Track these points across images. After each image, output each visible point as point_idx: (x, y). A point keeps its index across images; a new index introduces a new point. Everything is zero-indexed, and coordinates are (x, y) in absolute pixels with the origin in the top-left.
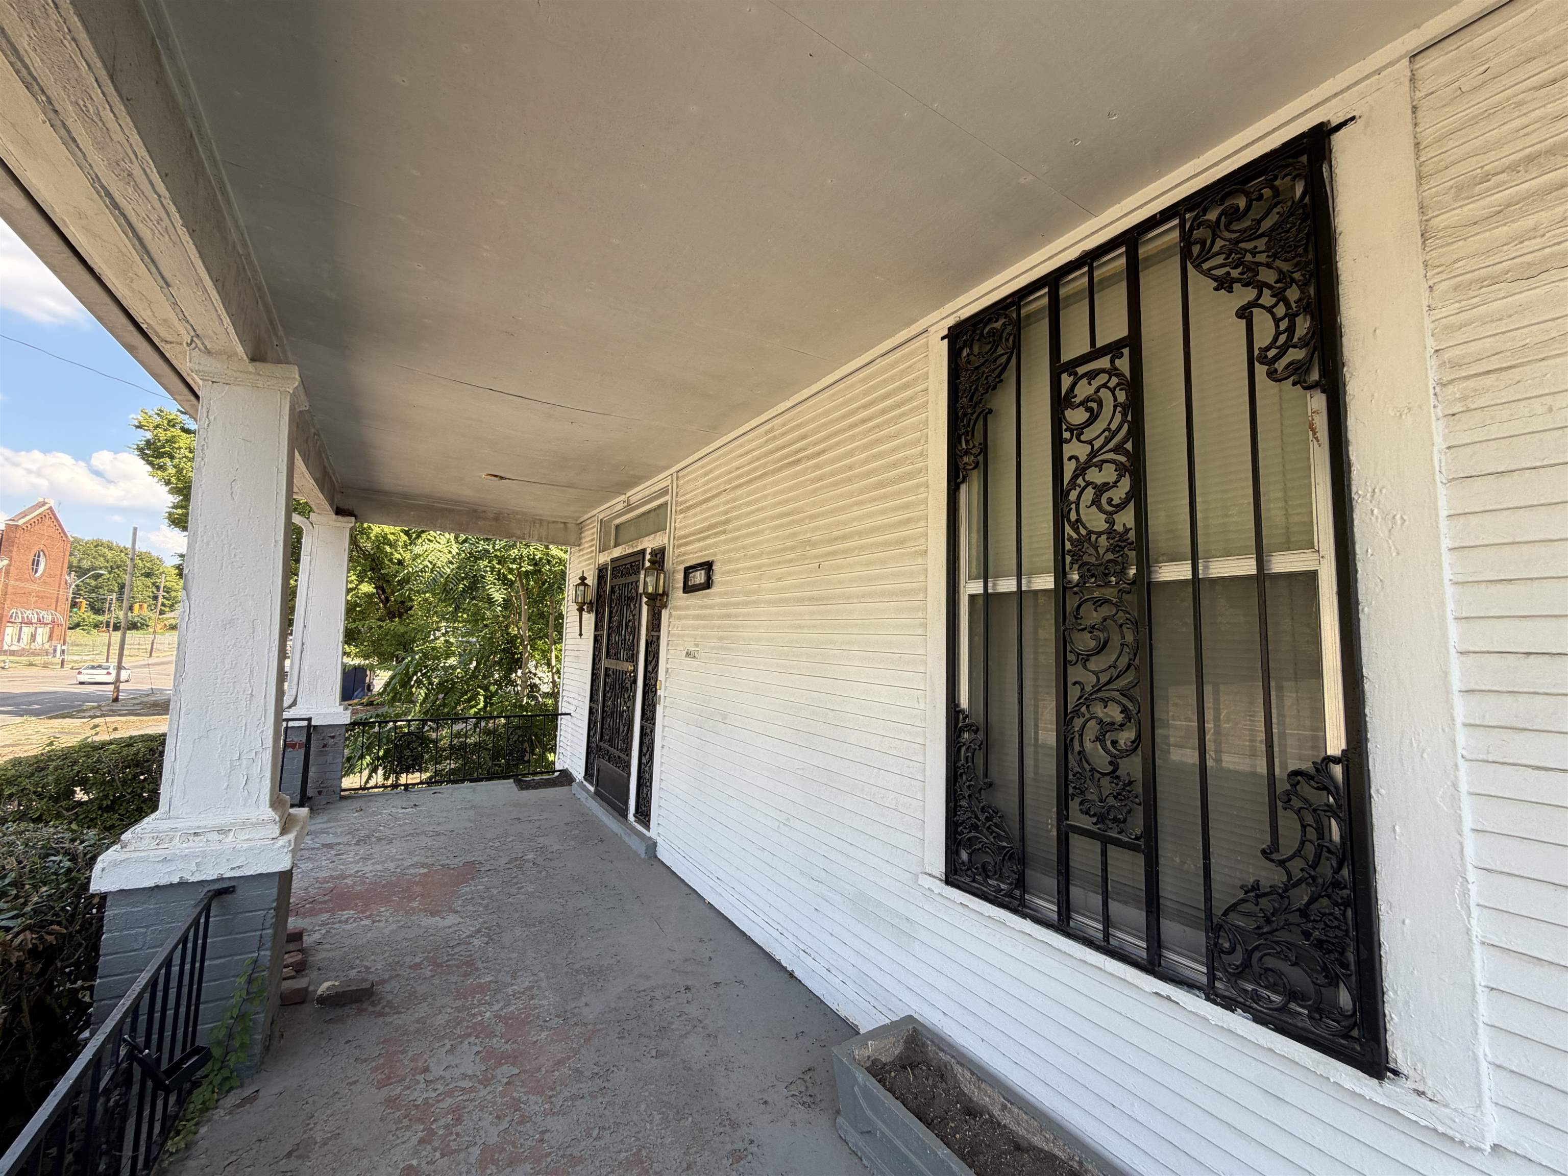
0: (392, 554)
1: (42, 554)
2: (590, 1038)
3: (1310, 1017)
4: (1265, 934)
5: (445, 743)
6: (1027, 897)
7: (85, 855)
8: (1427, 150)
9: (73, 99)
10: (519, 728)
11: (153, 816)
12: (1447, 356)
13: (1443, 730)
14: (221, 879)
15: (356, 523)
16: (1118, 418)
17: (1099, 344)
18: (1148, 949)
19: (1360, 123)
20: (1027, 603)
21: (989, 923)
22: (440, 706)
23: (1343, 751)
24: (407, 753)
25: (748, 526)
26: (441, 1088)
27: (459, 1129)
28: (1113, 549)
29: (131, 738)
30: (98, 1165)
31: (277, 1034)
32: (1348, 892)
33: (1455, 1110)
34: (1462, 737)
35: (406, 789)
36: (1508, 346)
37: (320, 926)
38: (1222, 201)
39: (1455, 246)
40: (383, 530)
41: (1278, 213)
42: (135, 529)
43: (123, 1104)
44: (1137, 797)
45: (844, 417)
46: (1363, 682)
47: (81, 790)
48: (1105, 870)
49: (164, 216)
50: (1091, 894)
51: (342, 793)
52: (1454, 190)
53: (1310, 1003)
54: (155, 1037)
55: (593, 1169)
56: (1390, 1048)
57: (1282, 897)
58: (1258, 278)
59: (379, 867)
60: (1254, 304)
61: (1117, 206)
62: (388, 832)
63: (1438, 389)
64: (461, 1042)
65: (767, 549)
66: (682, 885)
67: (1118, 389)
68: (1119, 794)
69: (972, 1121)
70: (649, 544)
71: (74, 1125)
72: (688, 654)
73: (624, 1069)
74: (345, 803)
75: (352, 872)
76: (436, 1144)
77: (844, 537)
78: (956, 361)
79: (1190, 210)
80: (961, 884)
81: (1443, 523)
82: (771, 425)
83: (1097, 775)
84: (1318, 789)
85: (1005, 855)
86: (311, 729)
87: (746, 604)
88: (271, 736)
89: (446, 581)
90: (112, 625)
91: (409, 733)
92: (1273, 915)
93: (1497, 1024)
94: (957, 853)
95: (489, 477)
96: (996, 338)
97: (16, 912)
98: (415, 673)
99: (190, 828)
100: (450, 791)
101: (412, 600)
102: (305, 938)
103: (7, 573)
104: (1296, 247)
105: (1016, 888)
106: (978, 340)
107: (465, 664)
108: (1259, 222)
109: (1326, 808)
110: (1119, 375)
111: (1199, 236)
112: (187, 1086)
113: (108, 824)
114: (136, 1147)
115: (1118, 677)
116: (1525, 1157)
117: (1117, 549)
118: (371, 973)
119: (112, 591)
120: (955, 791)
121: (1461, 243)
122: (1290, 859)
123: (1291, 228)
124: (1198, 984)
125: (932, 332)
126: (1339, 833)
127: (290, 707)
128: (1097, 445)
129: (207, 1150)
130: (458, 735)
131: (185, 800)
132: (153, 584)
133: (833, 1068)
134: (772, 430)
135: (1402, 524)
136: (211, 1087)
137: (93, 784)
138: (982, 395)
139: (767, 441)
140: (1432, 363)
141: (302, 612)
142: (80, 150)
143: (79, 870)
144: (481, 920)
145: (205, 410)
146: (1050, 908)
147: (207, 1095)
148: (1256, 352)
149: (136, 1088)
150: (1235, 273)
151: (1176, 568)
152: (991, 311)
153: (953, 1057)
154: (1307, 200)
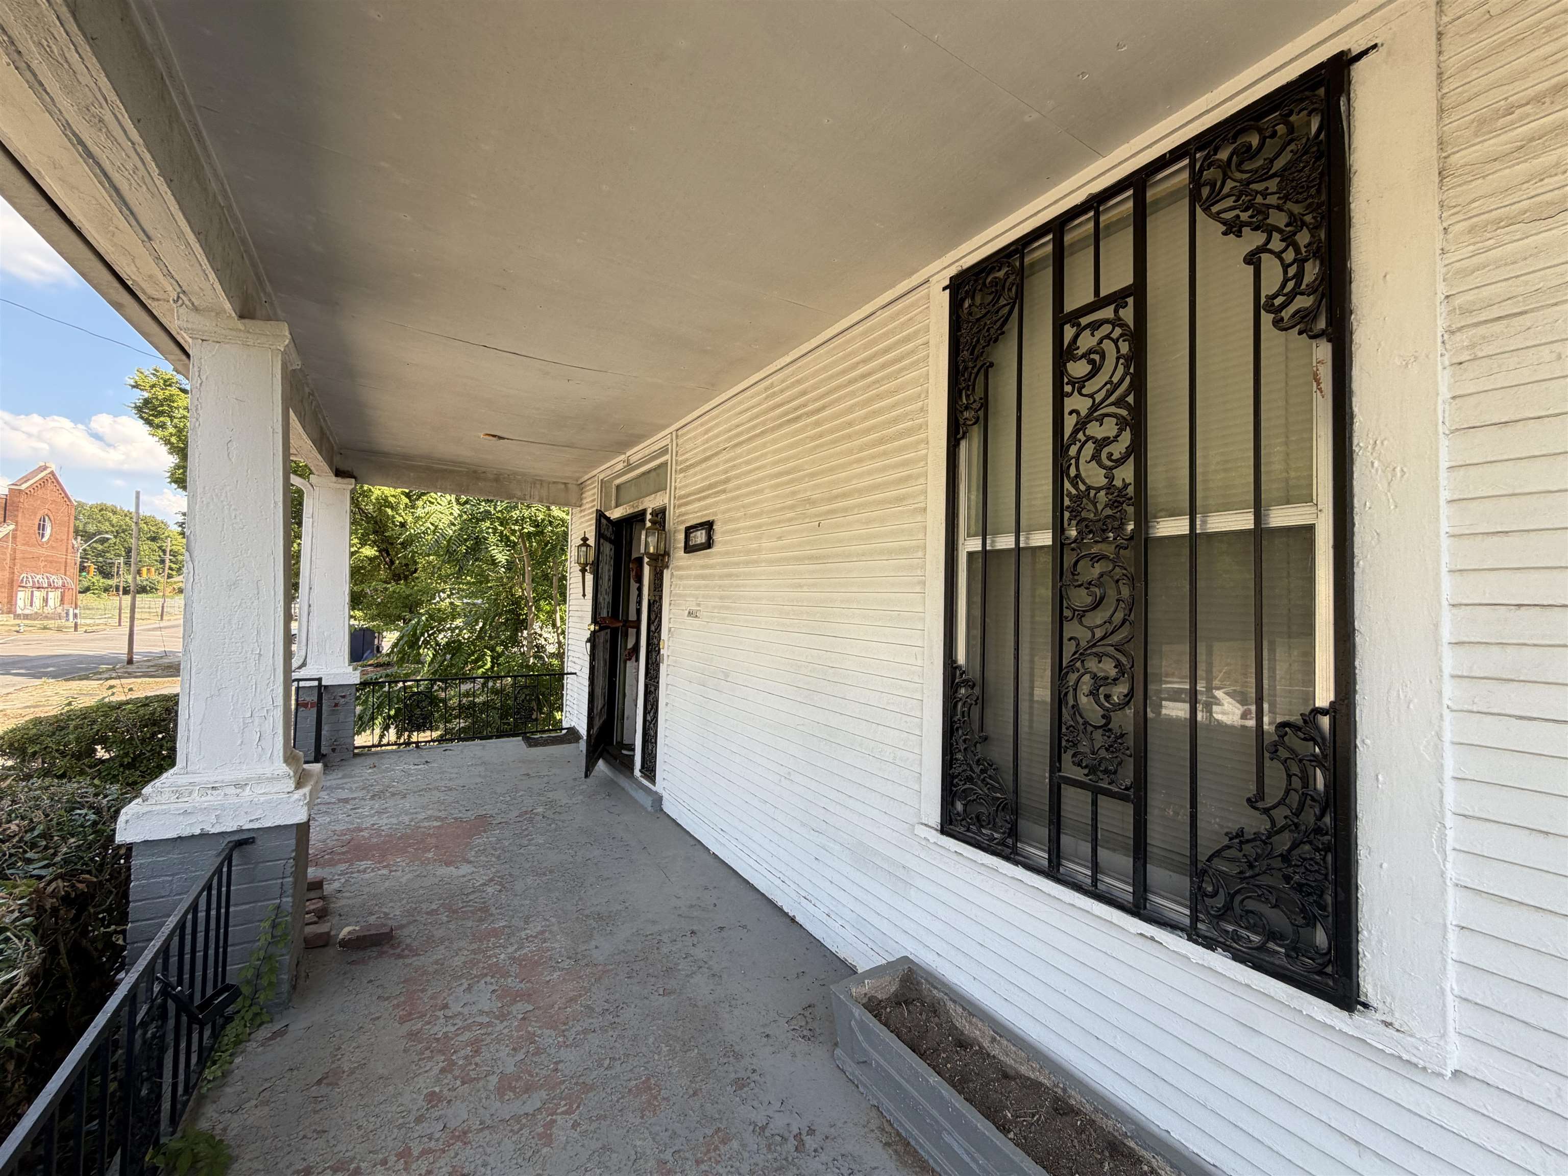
0: (393, 517)
1: (47, 518)
2: (600, 978)
3: (1287, 955)
4: (1246, 878)
5: (454, 702)
6: (1019, 845)
7: (109, 808)
8: (1450, 80)
9: (35, 39)
10: (526, 687)
11: (171, 771)
12: (1458, 301)
13: (1431, 682)
14: (240, 831)
15: (356, 486)
16: (1120, 370)
17: (1103, 293)
18: (1134, 893)
19: (1382, 51)
20: (1025, 560)
21: (982, 870)
22: (448, 666)
23: (1331, 703)
24: (418, 711)
25: (747, 485)
26: (460, 1024)
27: (477, 1059)
28: (1112, 504)
29: (147, 698)
30: (141, 1090)
31: (303, 974)
32: (1329, 838)
33: (1420, 1039)
34: (1448, 688)
35: (417, 747)
36: (1521, 290)
37: (339, 875)
38: (1235, 138)
39: (1474, 184)
40: (383, 493)
41: (1292, 151)
42: (138, 493)
43: (160, 1036)
44: (1128, 749)
45: (844, 372)
46: (1354, 634)
47: (102, 749)
48: (1095, 819)
49: (139, 165)
50: (1081, 842)
51: (356, 751)
52: (1475, 124)
53: (1286, 942)
54: (186, 976)
55: (604, 1095)
56: (1362, 983)
57: (1265, 843)
58: (1268, 221)
59: (394, 821)
60: (1263, 249)
61: (1126, 145)
62: (401, 787)
63: (1446, 336)
64: (478, 982)
65: (766, 509)
66: (687, 837)
67: (1121, 340)
68: (1111, 746)
69: (963, 1052)
70: (650, 504)
71: (117, 1056)
72: (690, 614)
73: (633, 1006)
74: (358, 760)
75: (368, 825)
76: (457, 1073)
77: (844, 495)
78: (958, 313)
79: (1200, 149)
80: (955, 833)
81: (1443, 474)
82: (770, 381)
83: (1090, 729)
84: (1305, 739)
85: (999, 805)
86: (322, 689)
87: (747, 563)
88: (282, 694)
89: (448, 542)
90: (121, 589)
91: (418, 693)
92: (1256, 860)
93: (1465, 960)
94: (953, 804)
95: (487, 437)
96: (999, 288)
97: (46, 862)
98: (422, 634)
99: (209, 782)
100: (460, 748)
101: (416, 563)
102: (325, 887)
103: (14, 537)
104: (1309, 188)
105: (1009, 836)
106: (981, 290)
107: (470, 625)
108: (1272, 161)
109: (1312, 758)
110: (1123, 325)
111: (1210, 177)
112: (220, 1021)
113: (130, 781)
114: (175, 1075)
115: (1112, 633)
116: (1483, 1081)
117: (1116, 504)
118: (390, 918)
119: (119, 555)
120: (952, 745)
121: (1480, 181)
122: (1274, 807)
123: (1304, 167)
124: (1182, 926)
125: (934, 281)
126: (1323, 782)
127: (300, 667)
128: (1099, 398)
129: (243, 1078)
130: (467, 694)
131: (201, 756)
132: (160, 548)
133: (831, 1004)
134: (772, 386)
135: (1402, 476)
136: (243, 1023)
137: (113, 742)
138: (984, 347)
139: (766, 399)
140: (1442, 310)
141: (307, 574)
142: (48, 94)
143: (104, 823)
144: (493, 870)
145: (196, 369)
146: (1041, 856)
147: (240, 1030)
148: (1263, 300)
149: (171, 1023)
150: (1244, 216)
151: (1173, 524)
152: (994, 259)
153: (946, 994)
154: (1322, 136)
